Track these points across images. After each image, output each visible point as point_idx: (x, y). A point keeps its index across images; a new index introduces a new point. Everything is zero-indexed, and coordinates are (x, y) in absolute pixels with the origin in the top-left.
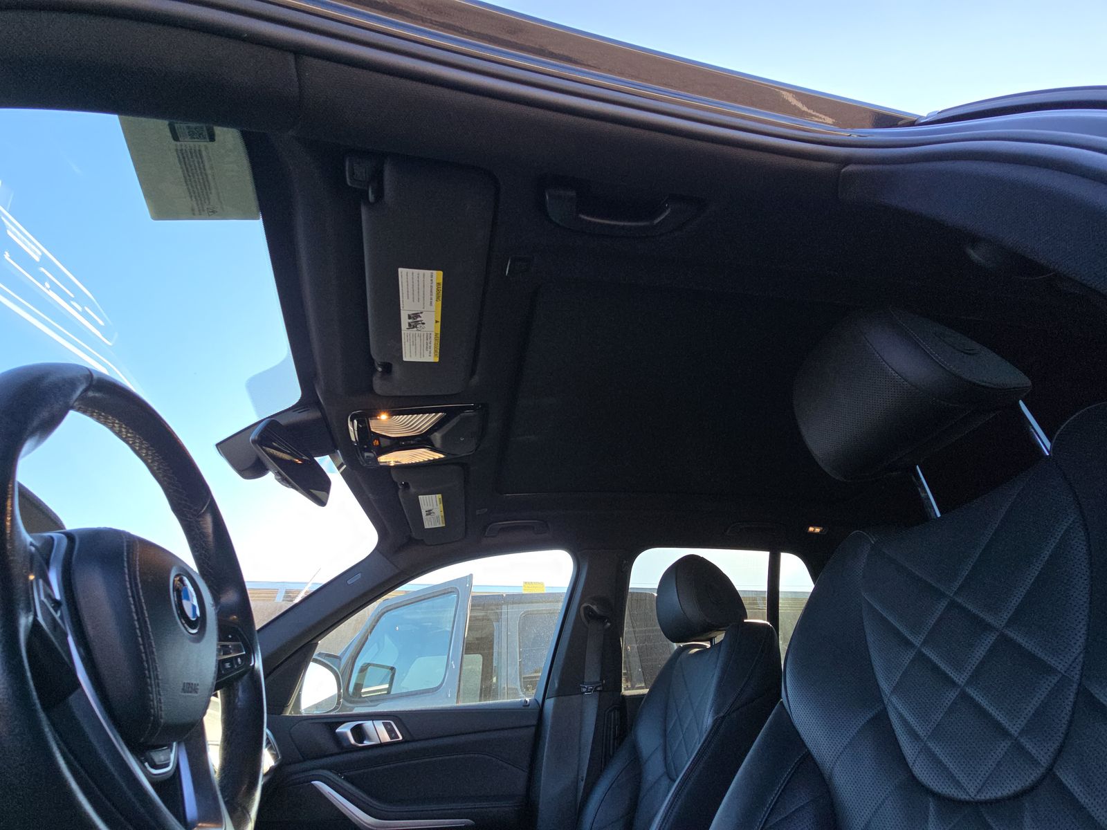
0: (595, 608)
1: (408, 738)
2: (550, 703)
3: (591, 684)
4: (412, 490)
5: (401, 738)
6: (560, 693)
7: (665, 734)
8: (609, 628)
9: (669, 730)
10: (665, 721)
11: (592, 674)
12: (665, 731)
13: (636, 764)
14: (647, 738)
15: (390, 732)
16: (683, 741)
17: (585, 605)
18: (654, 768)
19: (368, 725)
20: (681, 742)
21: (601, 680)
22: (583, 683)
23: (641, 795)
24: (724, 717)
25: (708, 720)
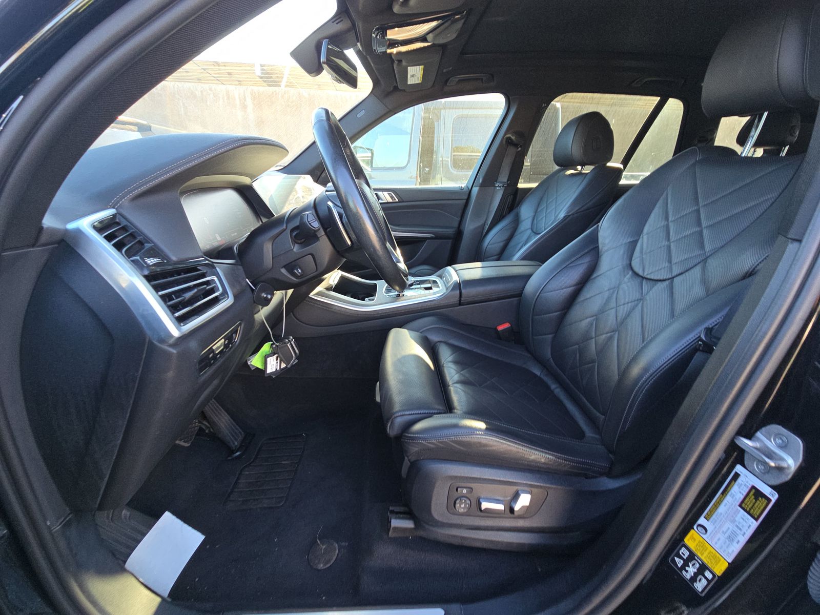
0: (513, 138)
1: (401, 201)
2: (475, 190)
3: (500, 183)
4: (404, 63)
5: (397, 200)
6: (482, 186)
7: (536, 212)
8: (520, 151)
9: (538, 210)
10: (539, 205)
11: (504, 177)
12: (537, 210)
13: (517, 222)
14: (526, 211)
15: (392, 197)
16: (544, 218)
17: (508, 136)
18: (525, 224)
19: (380, 193)
20: (544, 208)
21: (508, 181)
22: (496, 181)
23: (516, 234)
24: (569, 216)
25: (562, 215)
